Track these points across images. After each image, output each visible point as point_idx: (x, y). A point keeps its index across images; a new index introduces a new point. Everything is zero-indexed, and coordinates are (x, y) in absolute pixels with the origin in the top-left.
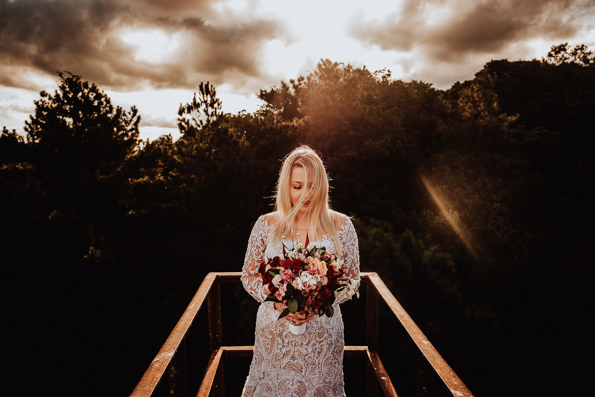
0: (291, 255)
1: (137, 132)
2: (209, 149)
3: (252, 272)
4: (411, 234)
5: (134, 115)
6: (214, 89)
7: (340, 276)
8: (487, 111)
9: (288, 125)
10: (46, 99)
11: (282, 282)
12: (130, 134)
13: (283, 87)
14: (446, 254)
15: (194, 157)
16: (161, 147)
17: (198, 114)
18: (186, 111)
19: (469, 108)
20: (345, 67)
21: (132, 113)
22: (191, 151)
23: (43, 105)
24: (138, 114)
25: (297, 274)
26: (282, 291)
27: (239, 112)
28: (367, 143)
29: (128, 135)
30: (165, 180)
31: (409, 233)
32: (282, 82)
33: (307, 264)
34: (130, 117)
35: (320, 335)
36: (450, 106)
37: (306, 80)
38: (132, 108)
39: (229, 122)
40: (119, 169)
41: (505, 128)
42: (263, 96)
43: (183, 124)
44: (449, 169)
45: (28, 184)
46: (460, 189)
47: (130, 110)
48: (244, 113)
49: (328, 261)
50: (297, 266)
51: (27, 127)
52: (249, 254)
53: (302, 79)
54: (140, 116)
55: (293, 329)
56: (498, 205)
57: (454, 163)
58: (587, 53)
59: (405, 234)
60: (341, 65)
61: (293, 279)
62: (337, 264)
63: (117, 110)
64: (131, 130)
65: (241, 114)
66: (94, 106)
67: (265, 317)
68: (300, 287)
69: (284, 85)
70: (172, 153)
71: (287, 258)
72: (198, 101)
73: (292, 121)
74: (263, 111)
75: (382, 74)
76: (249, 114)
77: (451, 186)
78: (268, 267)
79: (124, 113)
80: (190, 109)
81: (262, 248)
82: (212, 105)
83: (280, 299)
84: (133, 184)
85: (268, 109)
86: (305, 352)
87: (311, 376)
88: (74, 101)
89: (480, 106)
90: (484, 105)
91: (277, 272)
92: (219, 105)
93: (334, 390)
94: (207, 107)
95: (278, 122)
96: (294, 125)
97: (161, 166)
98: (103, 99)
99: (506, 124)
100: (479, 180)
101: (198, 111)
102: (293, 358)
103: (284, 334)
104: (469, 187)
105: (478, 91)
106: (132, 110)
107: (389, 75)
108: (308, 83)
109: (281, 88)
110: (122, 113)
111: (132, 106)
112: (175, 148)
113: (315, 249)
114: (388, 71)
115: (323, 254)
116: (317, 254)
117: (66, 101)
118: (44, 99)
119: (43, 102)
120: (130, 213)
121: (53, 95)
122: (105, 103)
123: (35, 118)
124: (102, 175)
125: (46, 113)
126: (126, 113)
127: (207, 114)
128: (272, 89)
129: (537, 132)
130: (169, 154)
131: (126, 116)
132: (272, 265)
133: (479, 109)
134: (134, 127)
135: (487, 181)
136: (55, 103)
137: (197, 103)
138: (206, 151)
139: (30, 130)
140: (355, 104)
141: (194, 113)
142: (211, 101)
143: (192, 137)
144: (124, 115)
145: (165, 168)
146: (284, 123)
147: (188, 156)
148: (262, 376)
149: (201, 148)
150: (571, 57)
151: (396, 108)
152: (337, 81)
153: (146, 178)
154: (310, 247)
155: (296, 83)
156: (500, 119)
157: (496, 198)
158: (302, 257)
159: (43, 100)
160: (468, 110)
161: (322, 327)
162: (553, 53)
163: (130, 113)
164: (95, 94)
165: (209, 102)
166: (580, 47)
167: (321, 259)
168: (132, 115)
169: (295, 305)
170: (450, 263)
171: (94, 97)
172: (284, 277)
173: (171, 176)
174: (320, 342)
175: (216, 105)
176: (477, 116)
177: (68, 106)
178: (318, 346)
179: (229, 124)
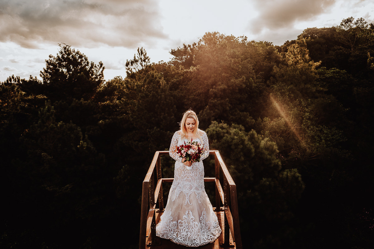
0: (187, 144)
1: (103, 76)
2: (144, 85)
3: (173, 150)
4: (255, 132)
5: (101, 66)
6: (145, 51)
7: (202, 150)
8: (303, 59)
9: (188, 71)
10: (52, 59)
11: (184, 152)
12: (99, 77)
13: (184, 48)
14: (273, 142)
15: (136, 90)
16: (117, 85)
17: (137, 65)
18: (130, 64)
19: (292, 58)
20: (220, 35)
21: (100, 65)
22: (134, 87)
23: (50, 62)
25: (189, 150)
26: (184, 154)
27: (159, 62)
28: (232, 80)
29: (98, 78)
30: (119, 103)
31: (253, 131)
32: (184, 45)
33: (192, 147)
35: (196, 170)
36: (282, 57)
37: (197, 45)
38: (100, 63)
39: (154, 70)
40: (93, 97)
41: (313, 70)
42: (173, 53)
43: (129, 71)
44: (280, 94)
45: (47, 107)
46: (286, 105)
47: (98, 64)
48: (162, 62)
49: (198, 146)
50: (189, 147)
51: (42, 74)
52: (172, 144)
53: (195, 44)
54: (104, 67)
55: (188, 168)
56: (308, 114)
57: (283, 90)
58: (363, 23)
59: (251, 132)
60: (218, 34)
61: (188, 151)
62: (201, 147)
63: (91, 64)
64: (100, 75)
65: (160, 63)
66: (78, 62)
67: (178, 165)
68: (190, 153)
69: (185, 46)
70: (123, 88)
71: (186, 145)
72: (137, 58)
73: (189, 69)
74: (173, 61)
75: (242, 39)
76: (165, 63)
77: (281, 104)
78: (180, 148)
80: (132, 63)
81: (177, 142)
82: (144, 61)
83: (184, 157)
84: (101, 106)
85: (176, 60)
86: (192, 175)
87: (194, 183)
88: (67, 59)
89: (298, 57)
90: (300, 56)
91: (183, 149)
92: (148, 60)
93: (201, 188)
94: (142, 61)
95: (182, 69)
96: (191, 71)
97: (116, 95)
98: (83, 58)
99: (313, 67)
100: (297, 100)
101: (137, 64)
102: (188, 177)
103: (185, 170)
104: (291, 104)
105: (297, 48)
106: (100, 64)
107: (246, 39)
108: (199, 47)
109: (183, 48)
110: (94, 66)
111: (100, 61)
112: (125, 85)
113: (194, 142)
114: (245, 37)
115: (197, 144)
116: (195, 144)
117: (63, 60)
118: (51, 59)
119: (51, 61)
120: (101, 122)
121: (56, 56)
122: (84, 60)
123: (46, 69)
124: (85, 101)
125: (52, 67)
126: (96, 66)
127: (142, 66)
128: (178, 49)
129: (332, 71)
130: (121, 88)
131: (97, 67)
132: (181, 147)
133: (298, 59)
134: (101, 73)
135: (302, 101)
136: (57, 61)
137: (136, 60)
138: (142, 86)
139: (43, 76)
140: (225, 58)
141: (134, 65)
142: (144, 58)
143: (133, 79)
145: (119, 96)
146: (185, 70)
147: (132, 90)
148: (178, 184)
149: (139, 85)
150: (354, 25)
151: (249, 59)
152: (215, 46)
153: (108, 102)
154: (193, 142)
155: (192, 47)
156: (310, 64)
157: (307, 110)
158: (190, 145)
160: (291, 59)
161: (197, 167)
162: (344, 23)
163: (98, 66)
164: (79, 56)
165: (143, 59)
166: (360, 19)
167: (196, 145)
168: (100, 67)
169: (188, 159)
170: (276, 147)
172: (185, 151)
173: (123, 101)
174: (196, 172)
175: (147, 60)
176: (297, 63)
177: (64, 63)
178: (196, 173)
179: (154, 71)
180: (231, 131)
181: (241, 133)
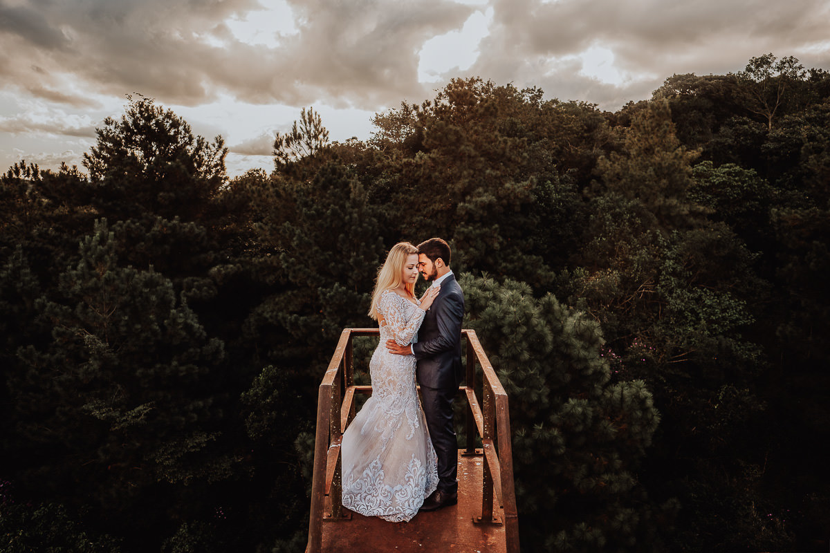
1: (223, 169)
2: (313, 191)
4: (553, 298)
5: (220, 147)
6: (319, 116)
8: (662, 143)
9: (410, 162)
10: (112, 127)
12: (214, 171)
13: (404, 110)
14: (594, 322)
15: (295, 200)
16: (254, 188)
17: (299, 147)
18: (284, 142)
19: (639, 141)
20: (484, 85)
21: (217, 145)
22: (291, 194)
23: (107, 135)
24: (224, 147)
27: (348, 140)
28: (507, 185)
29: (211, 171)
30: (258, 230)
31: (551, 297)
32: (404, 104)
34: (214, 149)
36: (617, 136)
37: (433, 105)
38: (217, 138)
39: (337, 158)
40: (200, 215)
41: (683, 166)
42: (378, 121)
43: (281, 159)
47: (214, 142)
48: (354, 141)
51: (87, 160)
53: (429, 104)
54: (226, 149)
56: (671, 262)
58: (796, 68)
59: (547, 299)
60: (479, 83)
63: (198, 141)
64: (216, 166)
65: (351, 143)
66: (170, 135)
69: (406, 108)
70: (268, 196)
72: (299, 131)
73: (414, 157)
74: (379, 140)
75: (531, 95)
76: (360, 144)
77: (613, 239)
79: (207, 145)
80: (289, 141)
82: (316, 137)
84: (217, 233)
85: (385, 137)
88: (145, 130)
89: (652, 138)
90: (657, 136)
92: (324, 136)
94: (310, 138)
95: (398, 158)
96: (417, 162)
97: (252, 211)
98: (181, 128)
99: (685, 160)
100: (648, 231)
101: (299, 143)
104: (635, 240)
105: (650, 117)
106: (217, 142)
107: (540, 96)
108: (436, 109)
109: (402, 112)
110: (205, 145)
111: (217, 135)
112: (271, 190)
114: (539, 90)
117: (135, 131)
118: (109, 127)
119: (108, 132)
121: (120, 122)
122: (183, 132)
123: (97, 150)
124: (182, 223)
125: (112, 145)
126: (209, 145)
127: (311, 148)
128: (391, 113)
129: (726, 170)
130: (264, 196)
131: (210, 149)
133: (651, 142)
134: (218, 162)
135: (658, 233)
136: (122, 133)
137: (297, 134)
138: (309, 193)
139: (90, 164)
140: (493, 136)
141: (294, 146)
142: (315, 132)
143: (291, 176)
144: (207, 147)
145: (257, 214)
146: (405, 160)
147: (287, 200)
149: (303, 190)
150: (775, 72)
151: (546, 139)
152: (472, 108)
153: (233, 226)
155: (421, 110)
156: (677, 154)
157: (669, 254)
159: (108, 129)
162: (753, 67)
163: (214, 145)
164: (171, 122)
165: (312, 132)
166: (788, 59)
168: (216, 147)
170: (598, 332)
171: (171, 125)
175: (321, 137)
176: (650, 150)
177: (139, 136)
179: (337, 160)
180: (502, 296)
181: (525, 301)
